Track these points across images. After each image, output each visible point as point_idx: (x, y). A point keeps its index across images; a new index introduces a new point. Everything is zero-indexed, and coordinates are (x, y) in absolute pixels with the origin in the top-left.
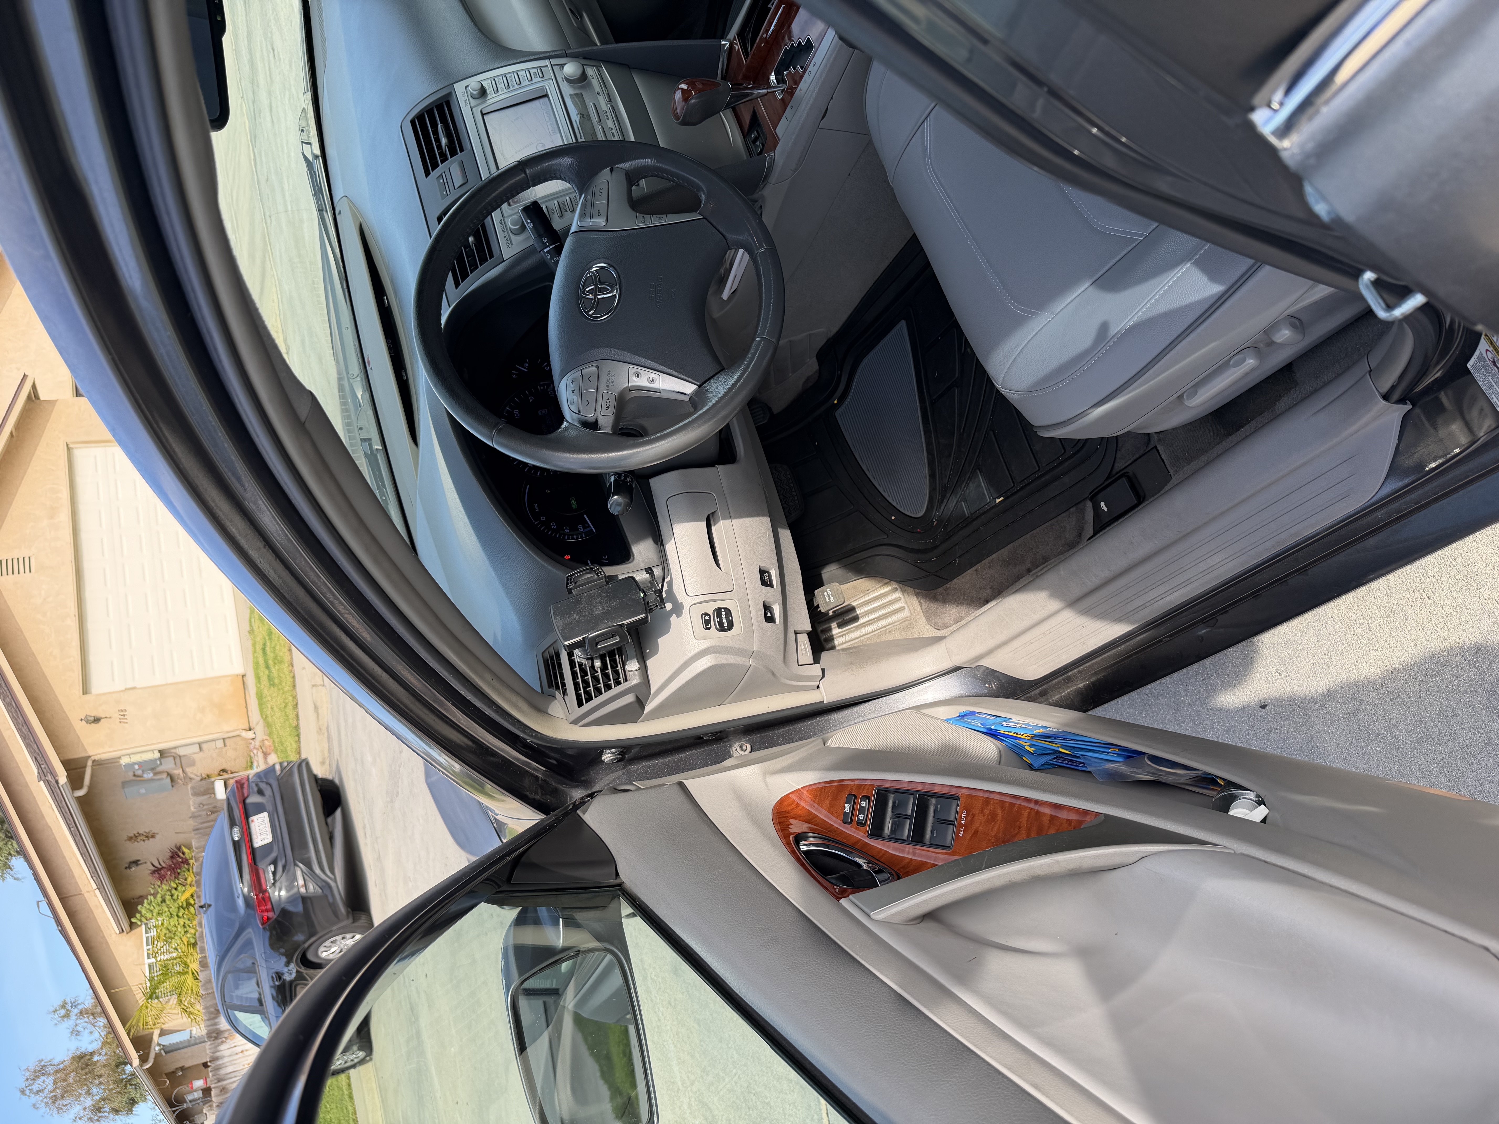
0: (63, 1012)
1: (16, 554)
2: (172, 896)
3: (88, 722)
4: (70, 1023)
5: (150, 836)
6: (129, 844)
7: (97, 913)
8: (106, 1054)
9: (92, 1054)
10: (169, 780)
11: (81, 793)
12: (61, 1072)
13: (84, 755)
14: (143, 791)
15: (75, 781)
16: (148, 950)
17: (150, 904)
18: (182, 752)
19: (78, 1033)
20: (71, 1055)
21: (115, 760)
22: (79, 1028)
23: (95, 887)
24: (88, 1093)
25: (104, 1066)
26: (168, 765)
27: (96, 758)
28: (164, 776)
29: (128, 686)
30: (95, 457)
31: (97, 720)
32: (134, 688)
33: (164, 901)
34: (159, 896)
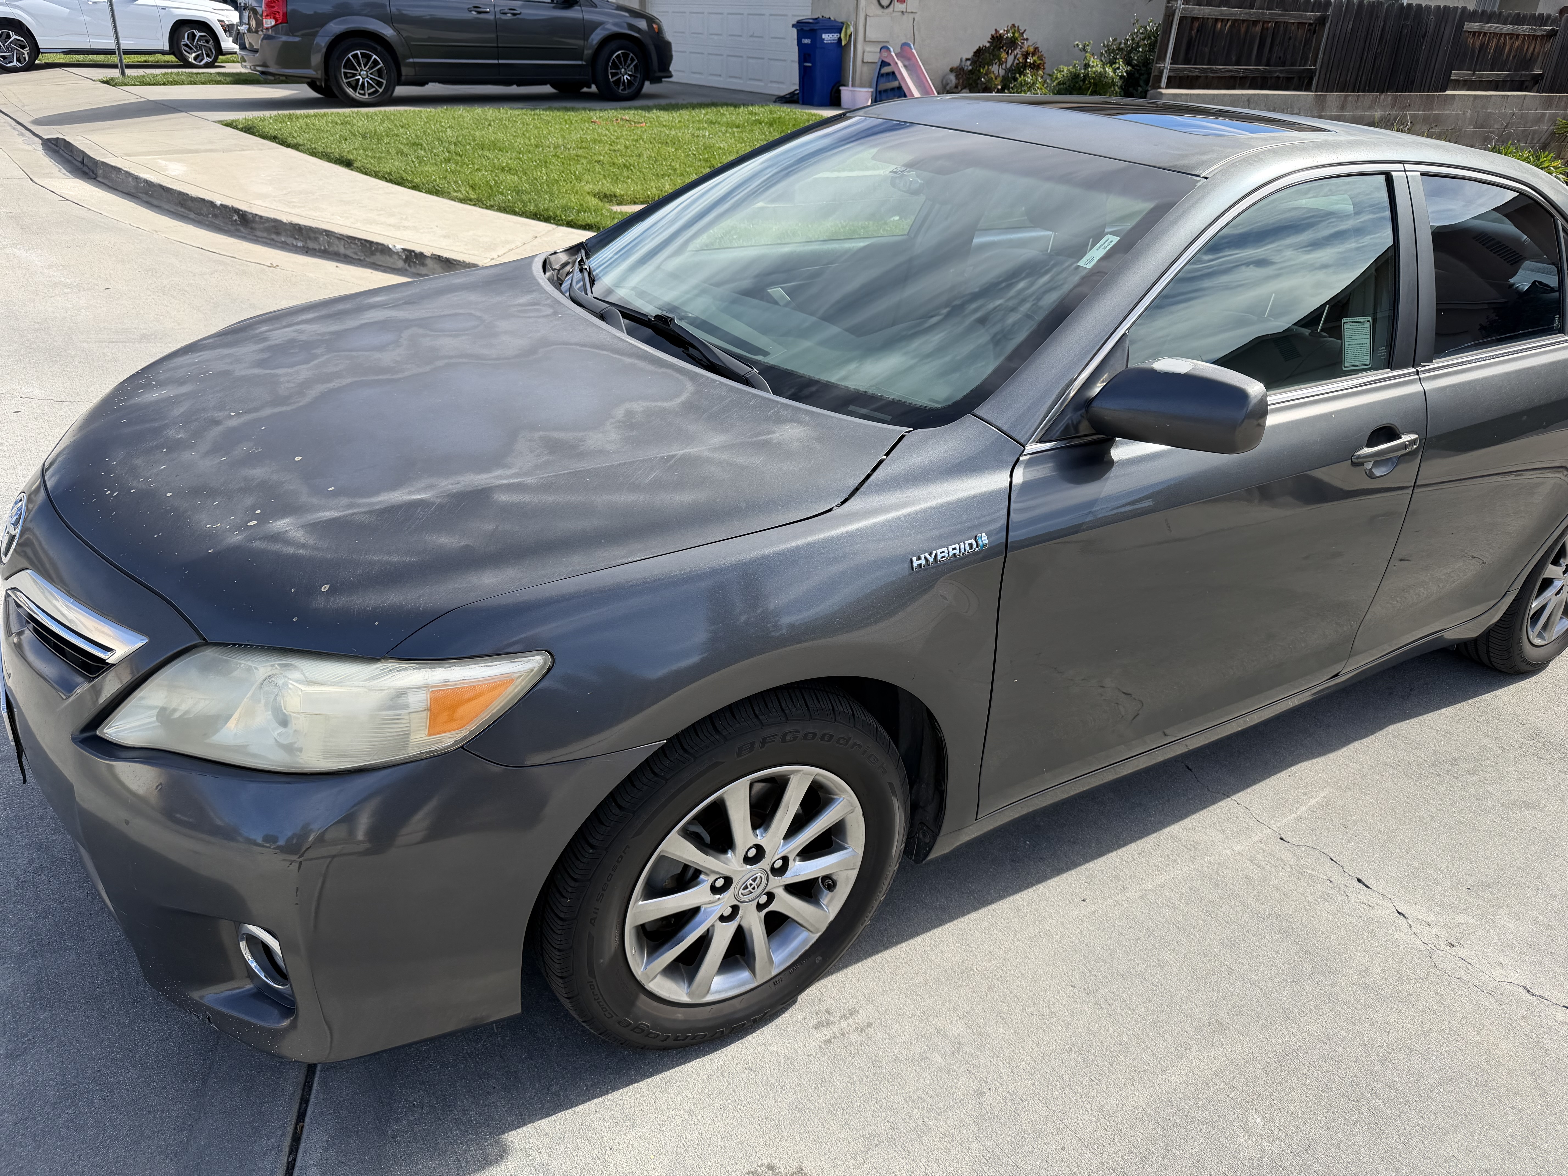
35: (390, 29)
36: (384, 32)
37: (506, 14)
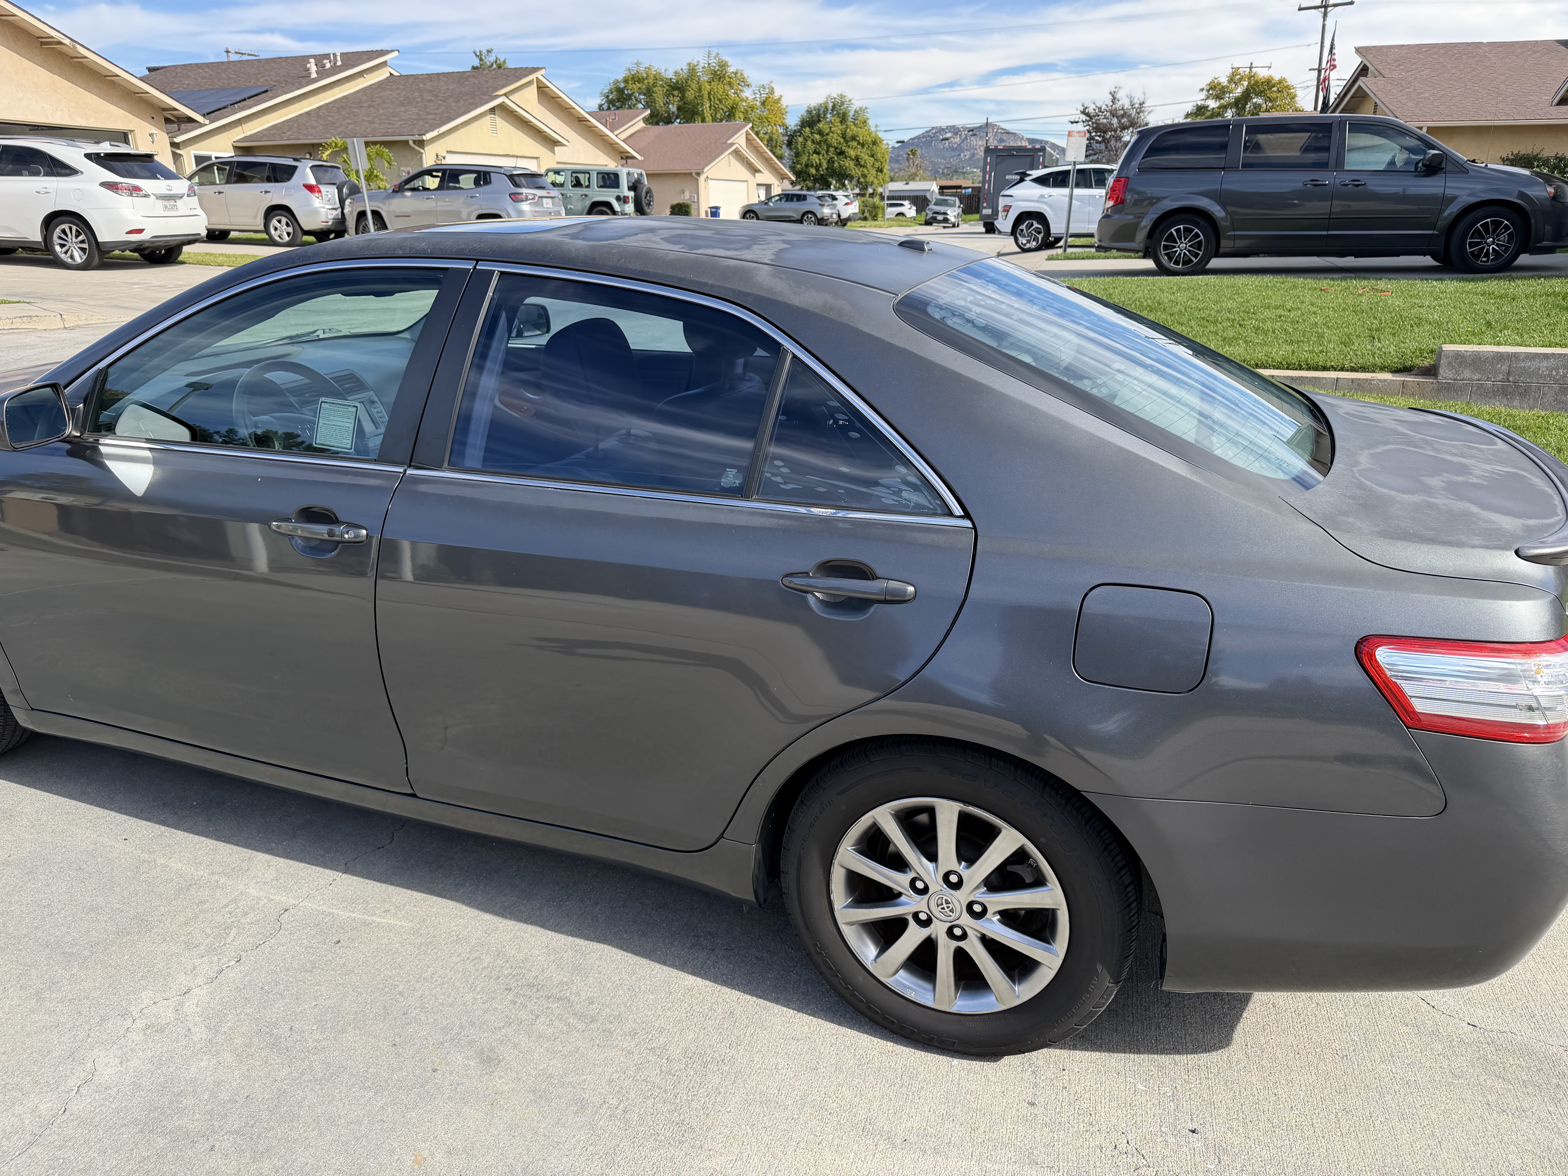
35: (1217, 205)
36: (1211, 209)
37: (1347, 185)
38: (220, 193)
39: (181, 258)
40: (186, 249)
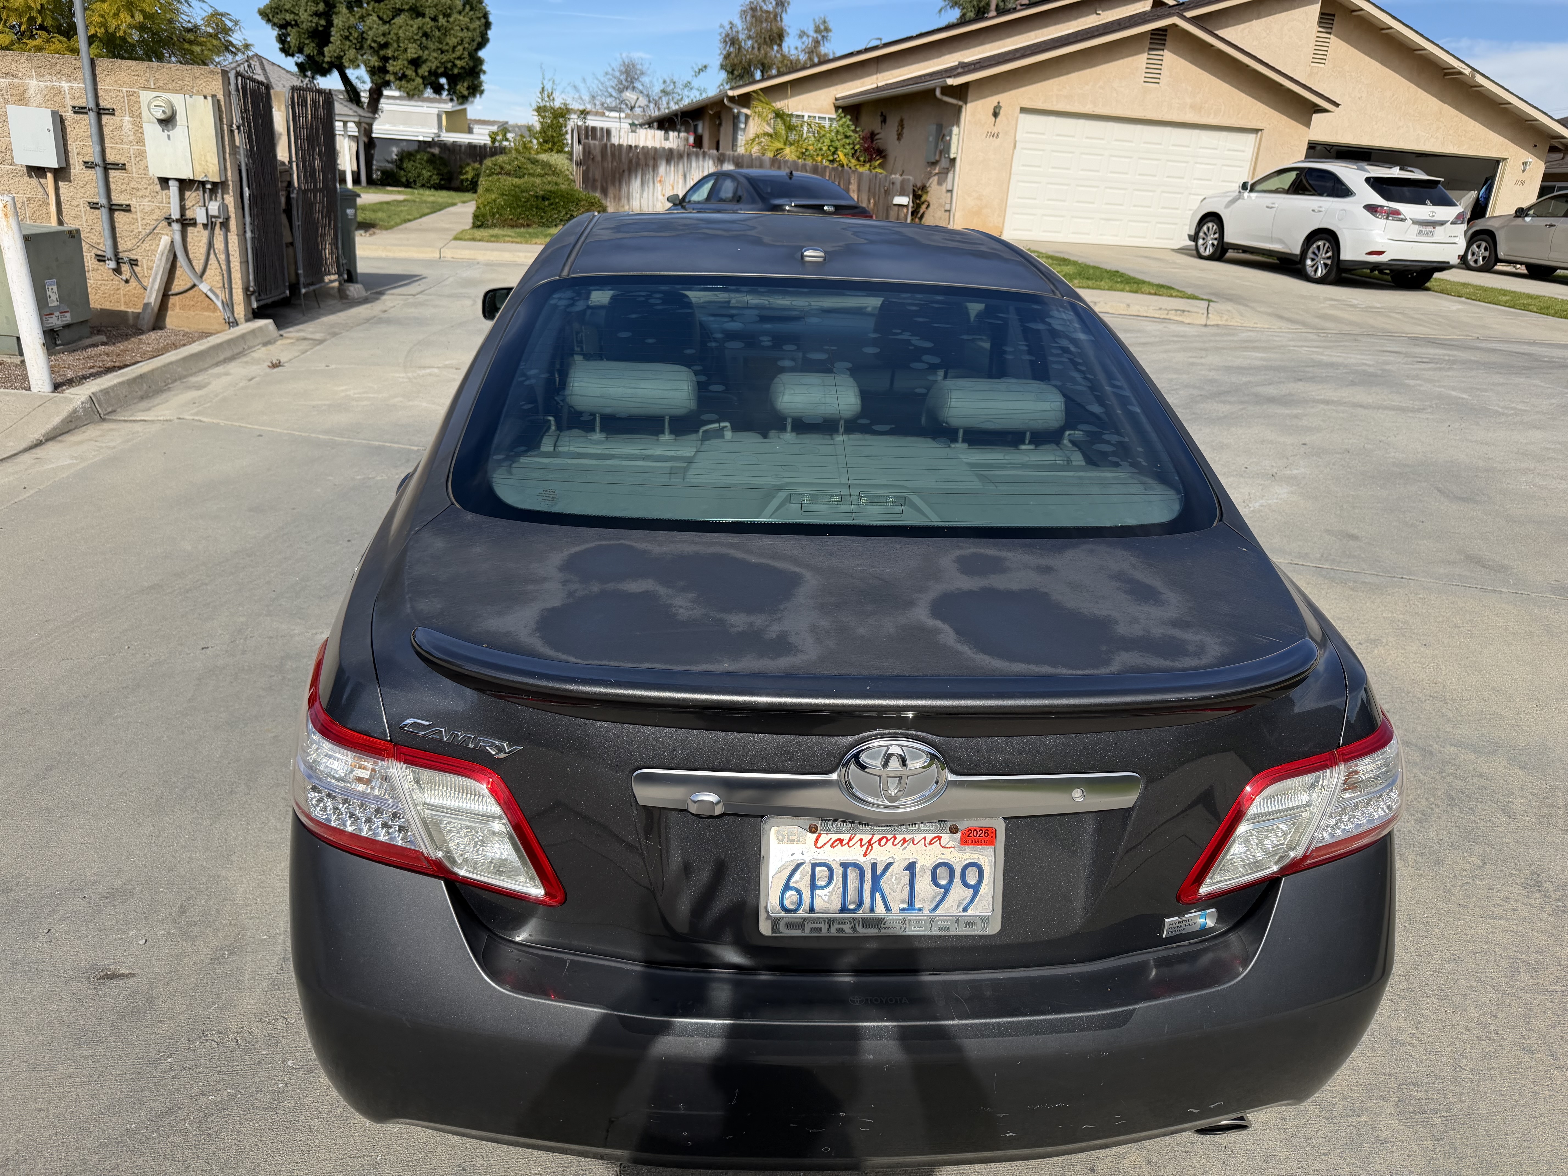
0: (822, 27)
1: (1165, 72)
2: (849, 144)
3: (995, 108)
4: (811, 33)
5: (900, 136)
6: (898, 119)
7: (858, 83)
8: (775, 57)
9: (780, 45)
10: (933, 160)
11: (938, 93)
12: (775, 17)
13: (969, 98)
14: (931, 139)
15: (949, 91)
16: (815, 117)
17: (848, 126)
18: (950, 175)
19: (800, 36)
20: (786, 28)
21: (958, 123)
22: (805, 38)
23: (880, 84)
24: (750, 37)
25: (766, 54)
26: (944, 163)
27: (964, 109)
28: (937, 158)
29: (1018, 144)
30: (1243, 151)
31: (996, 114)
32: (1015, 147)
33: (847, 137)
34: (852, 134)
38: (1551, 226)
39: (1428, 284)
40: (1436, 275)
